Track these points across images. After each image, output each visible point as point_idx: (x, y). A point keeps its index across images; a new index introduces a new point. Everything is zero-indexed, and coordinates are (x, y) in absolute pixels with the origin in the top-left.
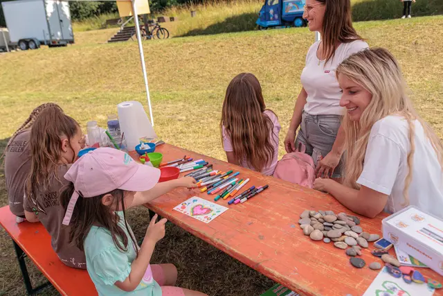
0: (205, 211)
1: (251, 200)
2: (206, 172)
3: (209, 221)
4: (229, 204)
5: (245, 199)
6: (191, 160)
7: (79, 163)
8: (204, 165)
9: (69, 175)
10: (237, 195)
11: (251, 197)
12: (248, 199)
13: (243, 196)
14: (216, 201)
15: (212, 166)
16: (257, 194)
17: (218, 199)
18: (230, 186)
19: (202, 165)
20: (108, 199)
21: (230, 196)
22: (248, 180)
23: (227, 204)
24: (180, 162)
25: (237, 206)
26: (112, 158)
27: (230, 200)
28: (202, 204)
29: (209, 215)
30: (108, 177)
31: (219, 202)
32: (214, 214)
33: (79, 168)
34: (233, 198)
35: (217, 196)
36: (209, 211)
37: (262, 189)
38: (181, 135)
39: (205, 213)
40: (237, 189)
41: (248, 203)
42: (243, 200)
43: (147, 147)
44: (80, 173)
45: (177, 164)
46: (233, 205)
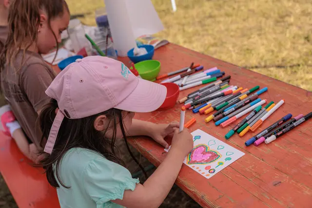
0: (208, 156)
1: (283, 139)
2: (219, 89)
3: (211, 175)
4: (247, 145)
5: (273, 137)
6: (201, 69)
7: (65, 74)
8: (218, 78)
9: (52, 90)
10: (261, 129)
11: (283, 134)
12: (277, 137)
13: (271, 131)
14: (227, 139)
15: (229, 78)
16: (293, 128)
17: (232, 136)
18: (253, 113)
19: (215, 78)
20: (101, 122)
21: (250, 131)
22: (282, 102)
23: (244, 146)
24: (184, 74)
25: (260, 149)
26: (106, 67)
27: (249, 138)
28: (206, 144)
29: (213, 165)
30: (102, 91)
31: (231, 140)
32: (221, 164)
33: (66, 80)
34: (254, 134)
35: (230, 131)
36: (214, 156)
37: (302, 120)
38: (209, 21)
39: (207, 161)
40: (263, 119)
41: (276, 145)
42: (269, 140)
43: (143, 52)
44: (66, 87)
45: (179, 76)
46: (253, 148)
